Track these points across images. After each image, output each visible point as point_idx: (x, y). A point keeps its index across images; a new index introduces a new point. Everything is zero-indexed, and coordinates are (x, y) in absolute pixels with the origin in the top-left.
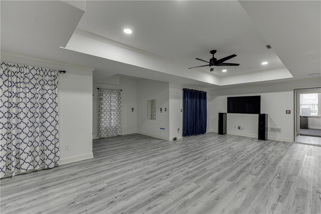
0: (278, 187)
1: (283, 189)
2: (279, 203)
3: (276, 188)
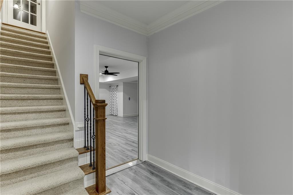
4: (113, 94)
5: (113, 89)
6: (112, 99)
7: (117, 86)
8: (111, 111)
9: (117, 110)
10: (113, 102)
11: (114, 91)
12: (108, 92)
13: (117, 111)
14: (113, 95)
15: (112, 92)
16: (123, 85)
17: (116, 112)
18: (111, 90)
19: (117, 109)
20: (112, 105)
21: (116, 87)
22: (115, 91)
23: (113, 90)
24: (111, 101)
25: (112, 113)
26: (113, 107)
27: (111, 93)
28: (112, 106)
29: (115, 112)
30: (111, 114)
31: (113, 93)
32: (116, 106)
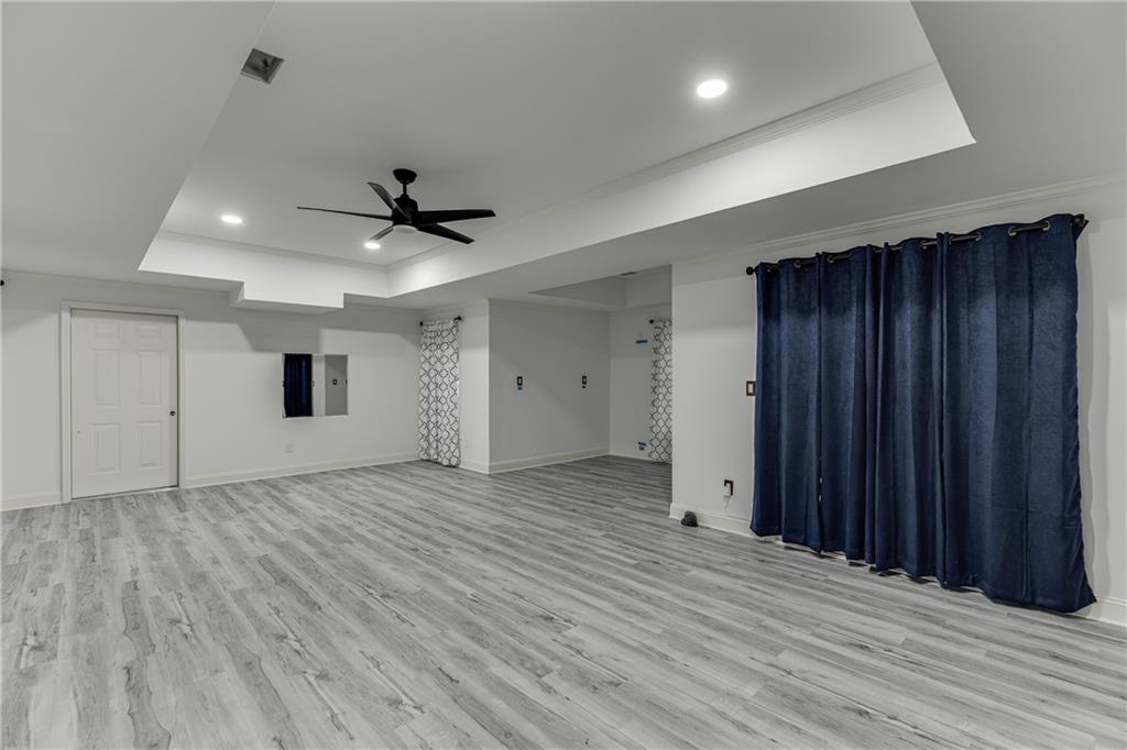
0: (156, 601)
1: (139, 602)
2: (130, 580)
3: (158, 597)
4: (439, 360)
5: (439, 334)
6: (432, 386)
7: (459, 318)
8: (425, 445)
9: (455, 440)
10: (437, 399)
11: (439, 346)
12: (411, 348)
13: (458, 445)
14: (439, 367)
15: (433, 347)
16: (490, 314)
17: (453, 447)
18: (428, 341)
19: (457, 432)
20: (431, 412)
21: (451, 323)
22: (445, 346)
23: (439, 340)
24: (426, 393)
25: (432, 452)
26: (437, 426)
27: (427, 354)
28: (433, 419)
29: (445, 448)
30: (425, 457)
31: (439, 353)
32: (452, 420)
